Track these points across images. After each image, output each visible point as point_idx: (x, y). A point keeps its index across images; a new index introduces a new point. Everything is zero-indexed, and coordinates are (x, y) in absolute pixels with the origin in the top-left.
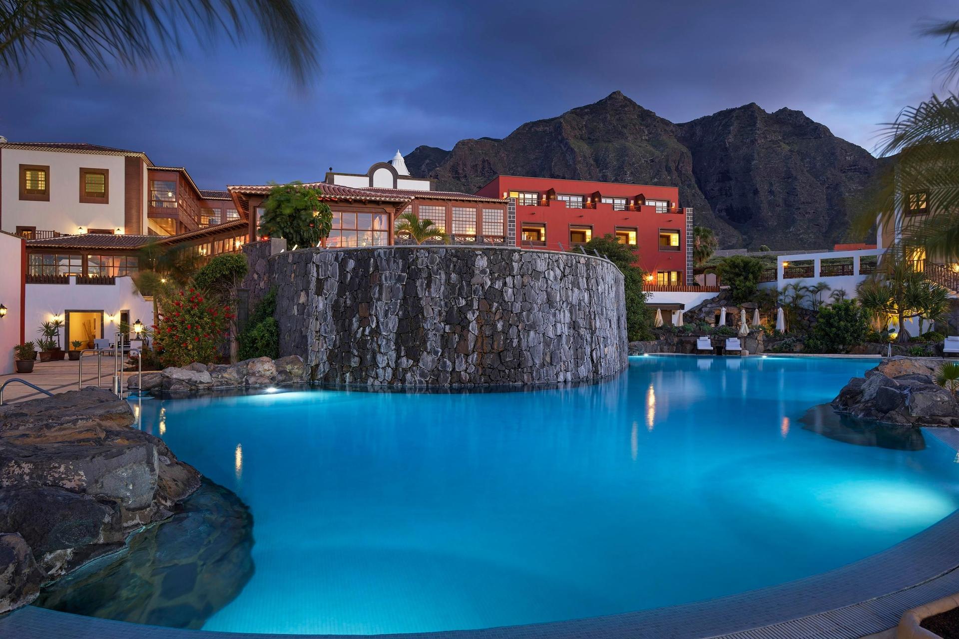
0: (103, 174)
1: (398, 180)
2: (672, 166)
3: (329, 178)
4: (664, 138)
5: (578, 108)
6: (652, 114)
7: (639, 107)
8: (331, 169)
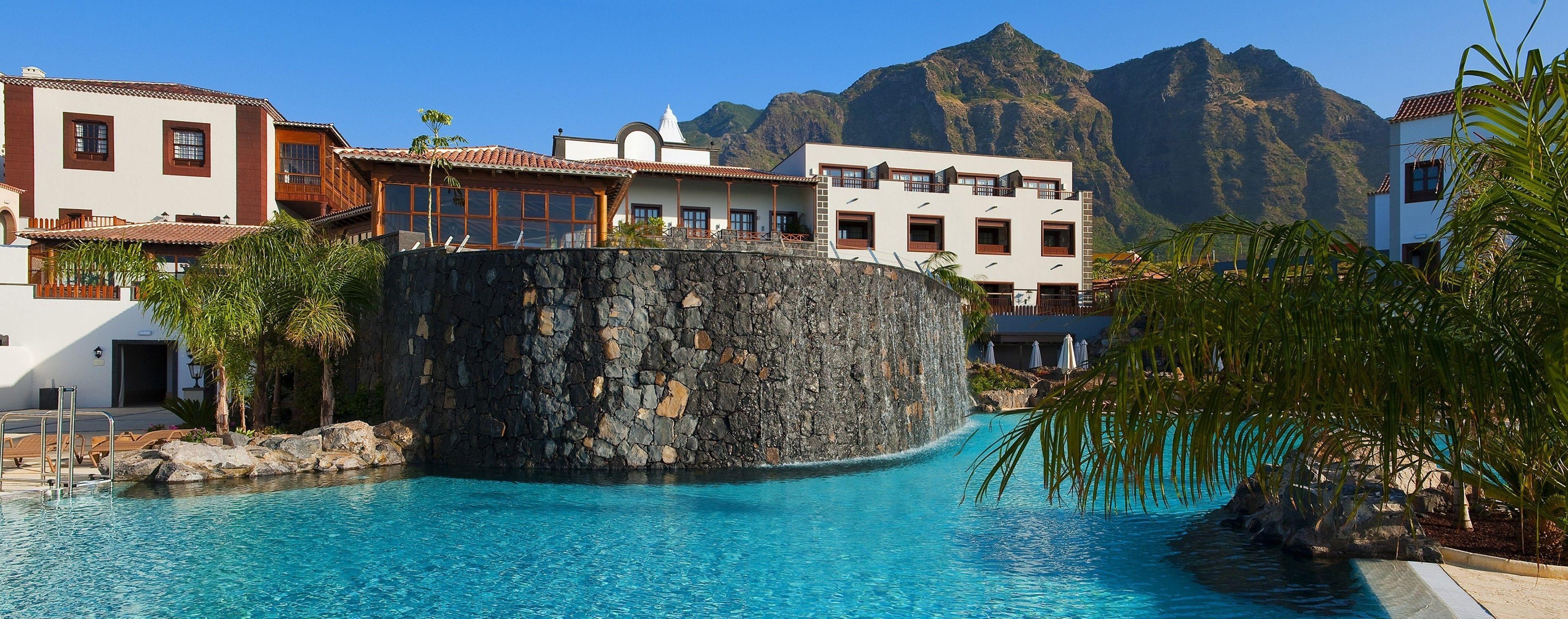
0: (202, 132)
1: (664, 150)
2: (1085, 131)
3: (558, 148)
4: (1074, 93)
5: (947, 48)
6: (1055, 57)
7: (1037, 46)
8: (560, 131)
